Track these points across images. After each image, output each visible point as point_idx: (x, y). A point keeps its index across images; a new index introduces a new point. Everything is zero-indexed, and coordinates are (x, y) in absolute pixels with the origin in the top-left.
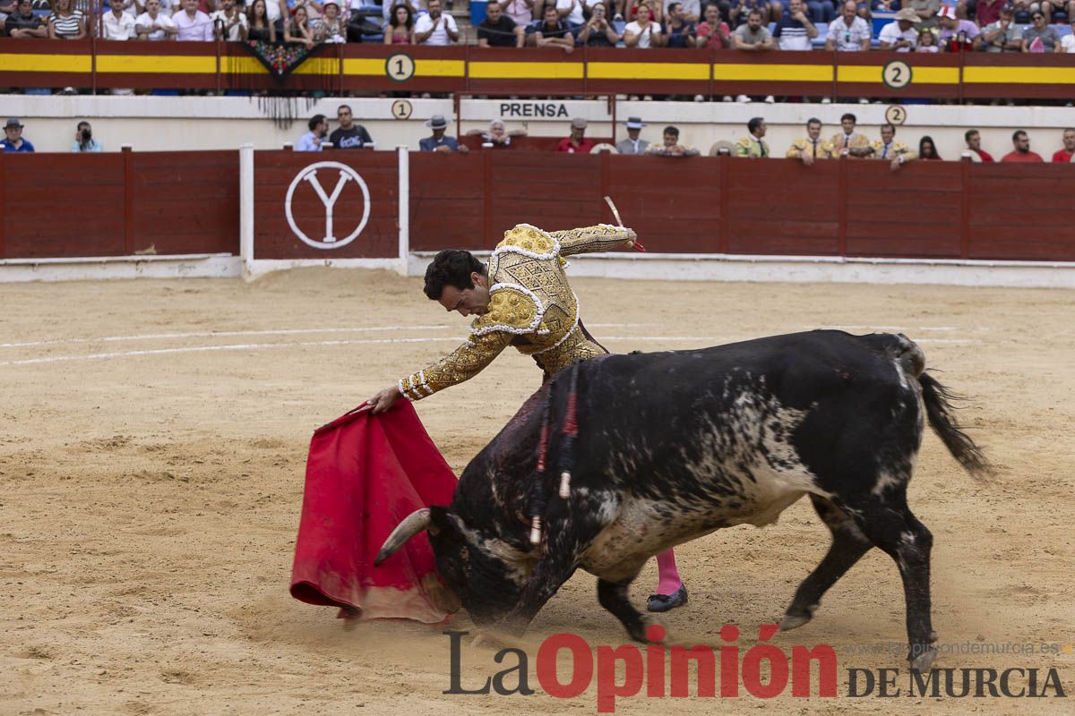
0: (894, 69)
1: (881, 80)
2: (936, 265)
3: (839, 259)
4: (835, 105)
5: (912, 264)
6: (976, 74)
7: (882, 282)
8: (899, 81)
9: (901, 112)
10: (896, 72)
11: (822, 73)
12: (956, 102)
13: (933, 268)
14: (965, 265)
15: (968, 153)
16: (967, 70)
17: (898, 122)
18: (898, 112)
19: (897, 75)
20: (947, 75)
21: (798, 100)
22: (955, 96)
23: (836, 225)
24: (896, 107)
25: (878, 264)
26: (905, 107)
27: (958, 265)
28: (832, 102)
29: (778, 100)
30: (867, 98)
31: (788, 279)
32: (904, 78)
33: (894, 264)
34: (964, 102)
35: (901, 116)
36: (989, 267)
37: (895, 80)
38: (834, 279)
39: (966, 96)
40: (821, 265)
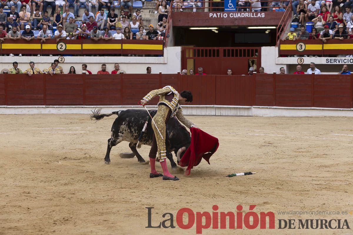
0: (60, 45)
1: (56, 49)
2: (75, 107)
3: (44, 106)
4: (42, 57)
5: (67, 107)
6: (86, 46)
7: (58, 113)
8: (62, 49)
9: (63, 58)
10: (61, 46)
11: (37, 46)
12: (81, 55)
13: (74, 108)
14: (84, 107)
15: (84, 72)
16: (83, 45)
17: (62, 62)
18: (62, 59)
19: (62, 47)
20: (77, 47)
21: (30, 55)
22: (80, 54)
23: (43, 95)
24: (61, 57)
25: (56, 107)
26: (64, 57)
27: (82, 107)
28: (41, 56)
29: (23, 55)
30: (52, 55)
31: (27, 113)
32: (64, 48)
33: (62, 107)
34: (83, 56)
35: (63, 60)
36: (92, 107)
37: (61, 48)
38: (42, 113)
39: (83, 53)
40: (38, 108)
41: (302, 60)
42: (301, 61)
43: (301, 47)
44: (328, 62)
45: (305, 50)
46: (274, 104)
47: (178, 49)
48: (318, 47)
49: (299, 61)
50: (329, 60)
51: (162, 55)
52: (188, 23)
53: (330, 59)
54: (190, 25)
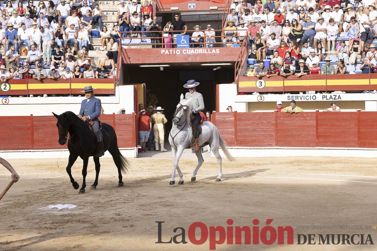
41: (263, 98)
42: (261, 99)
43: (261, 84)
44: (289, 99)
45: (265, 87)
46: (236, 144)
47: (130, 88)
48: (278, 84)
49: (259, 98)
50: (291, 98)
51: (114, 95)
52: (139, 60)
53: (292, 96)
54: (140, 62)
